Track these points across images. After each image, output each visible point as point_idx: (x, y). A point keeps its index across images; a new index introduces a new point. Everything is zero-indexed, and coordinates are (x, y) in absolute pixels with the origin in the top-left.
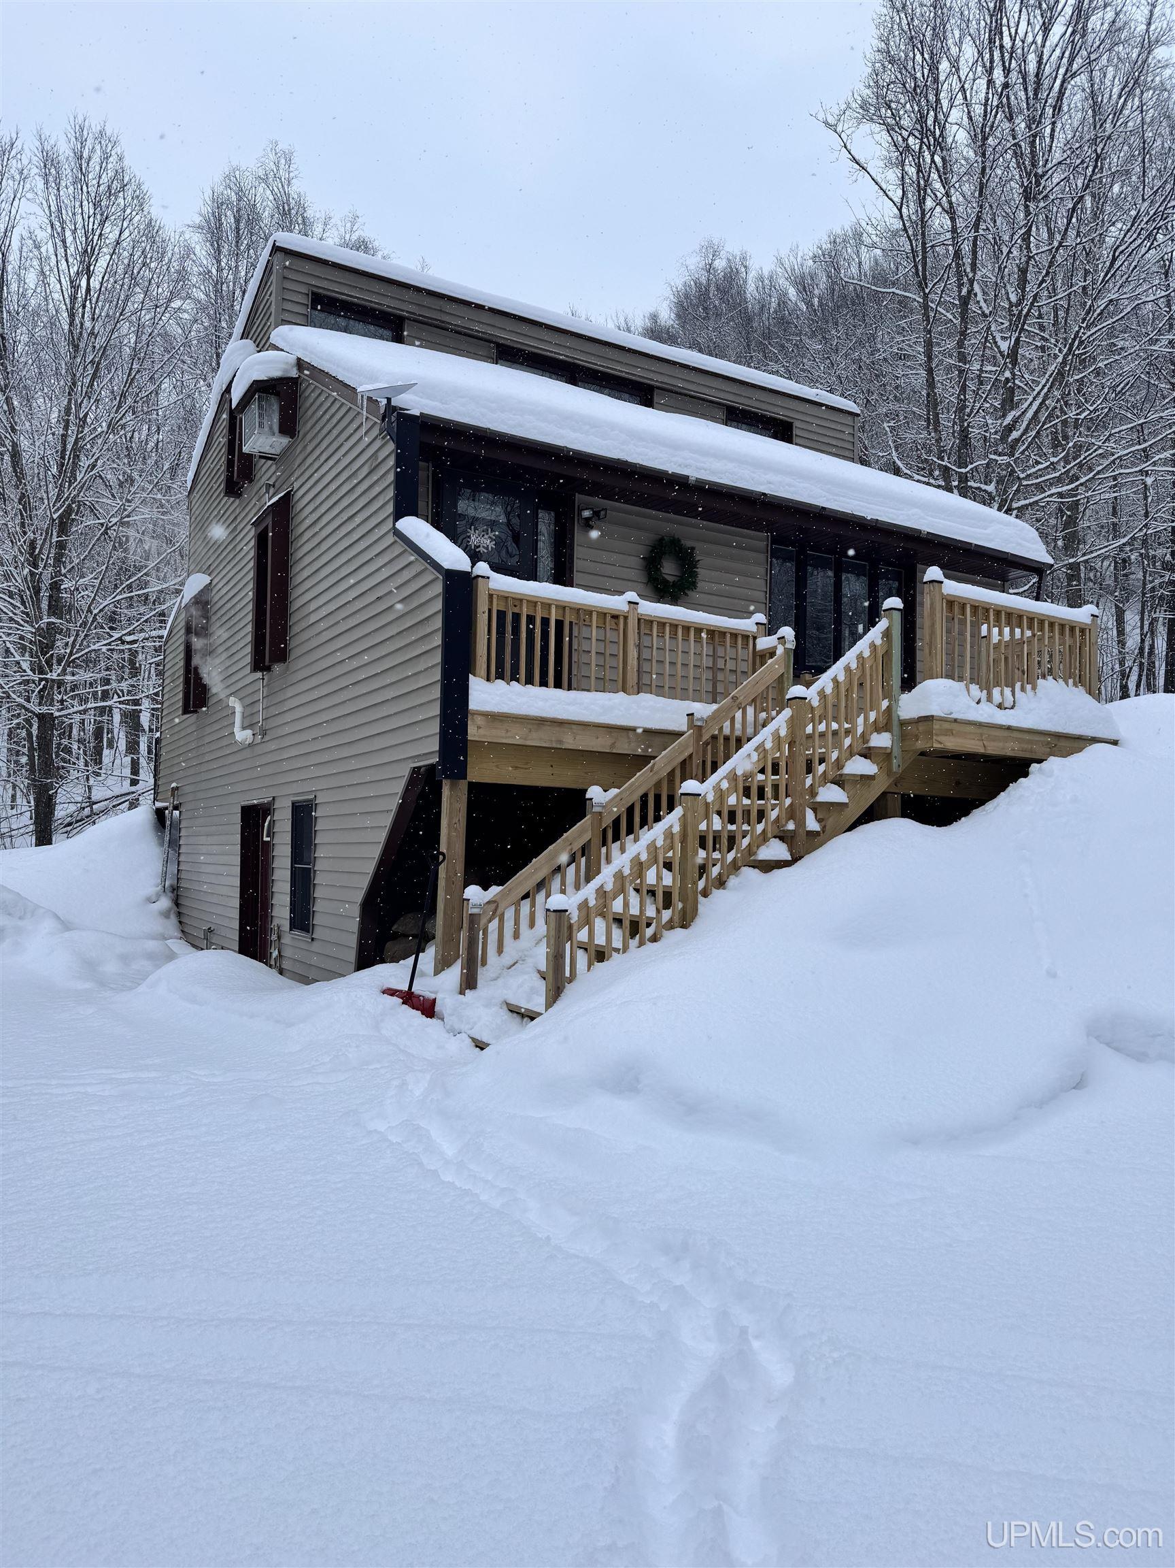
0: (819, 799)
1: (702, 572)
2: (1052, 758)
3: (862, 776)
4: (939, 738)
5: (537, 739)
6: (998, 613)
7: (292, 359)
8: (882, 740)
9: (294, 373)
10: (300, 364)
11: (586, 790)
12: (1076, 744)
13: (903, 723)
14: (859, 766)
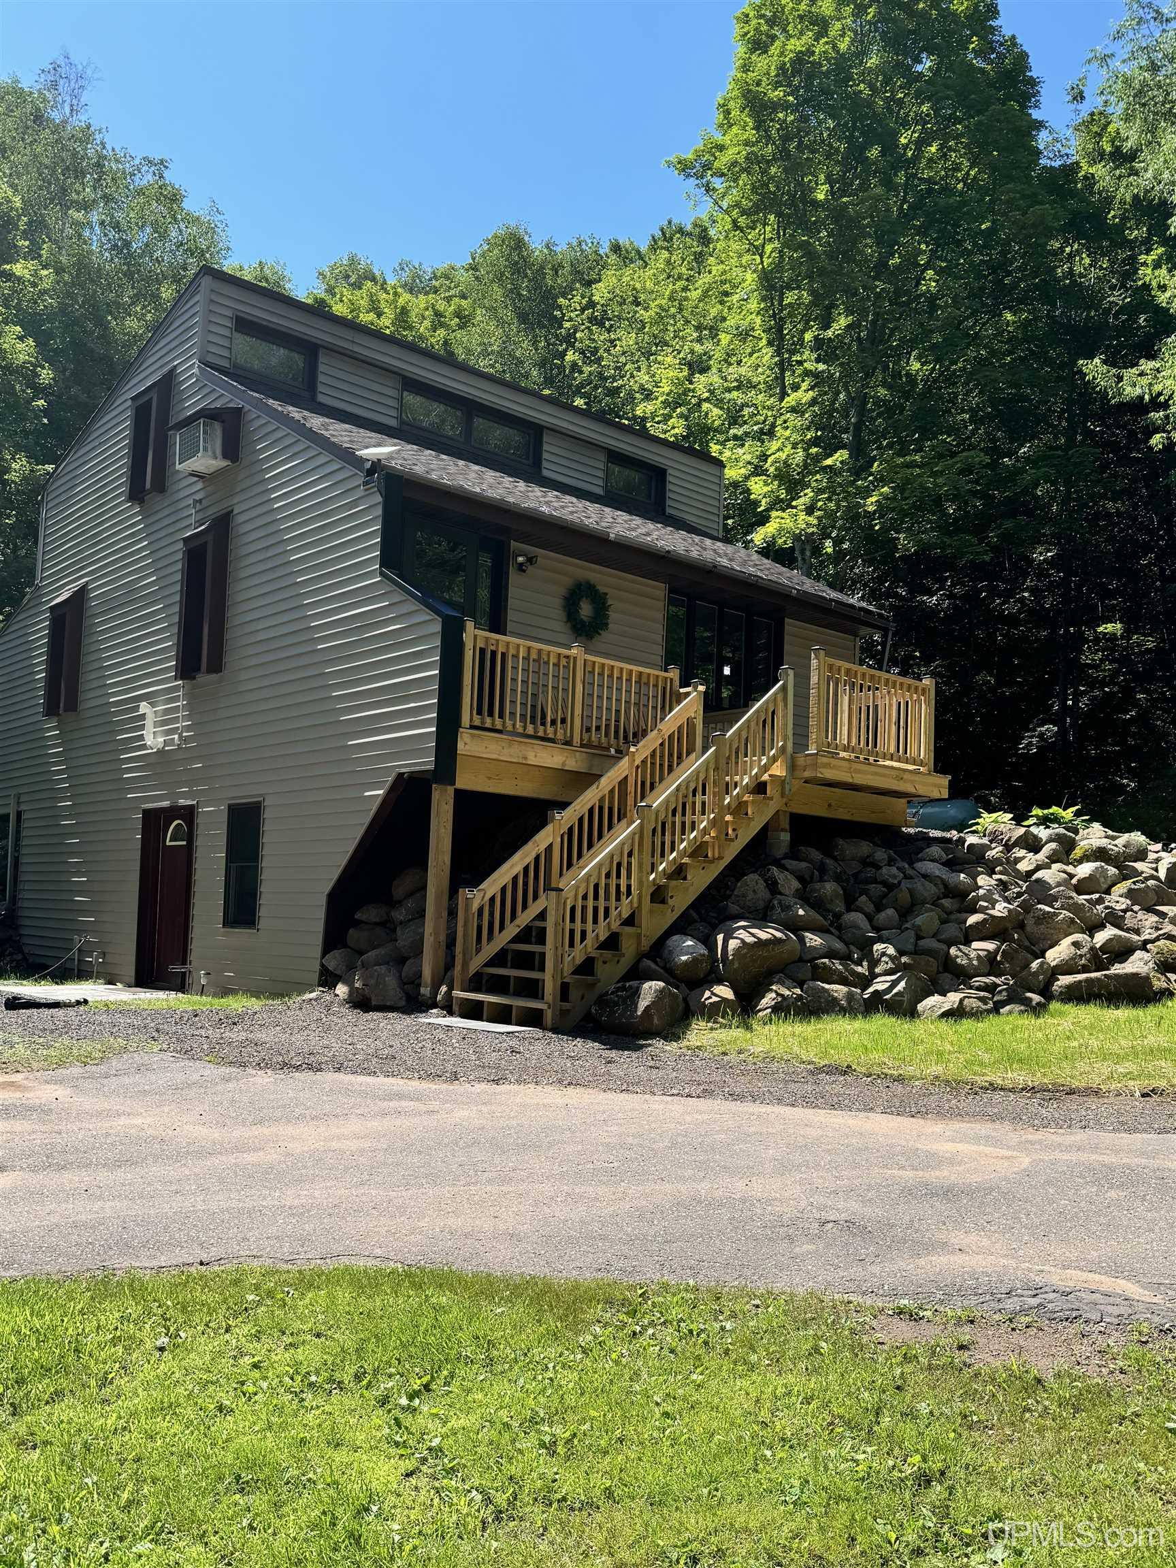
1: (613, 616)
4: (823, 770)
9: (238, 403)
12: (917, 778)
13: (794, 758)
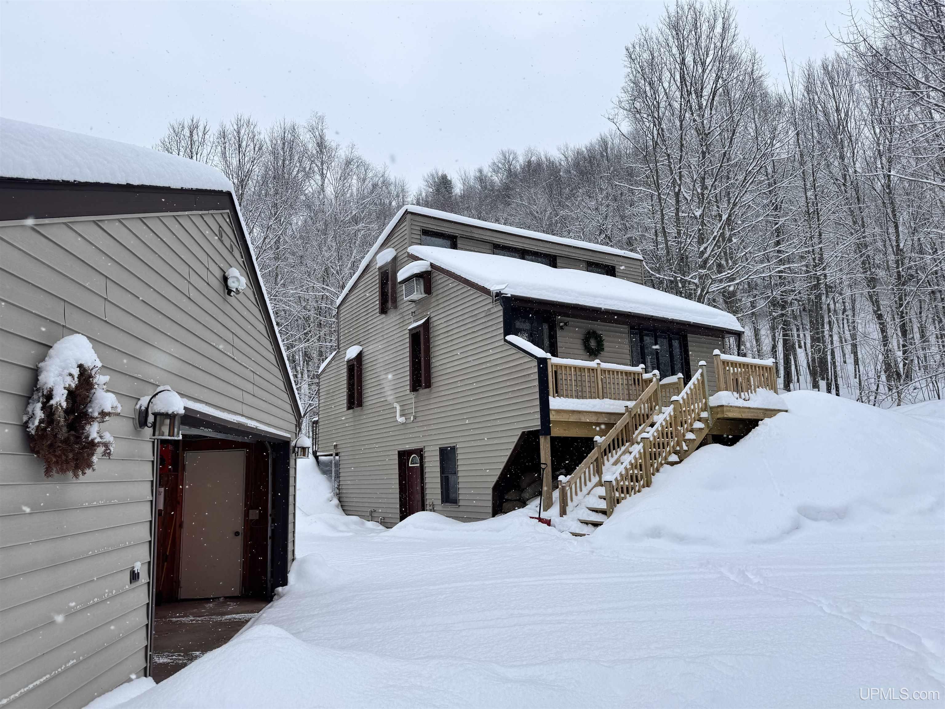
0: (686, 438)
1: (606, 344)
2: (766, 419)
3: (699, 428)
4: (727, 413)
5: (573, 418)
6: (740, 364)
7: (429, 263)
8: (704, 415)
9: (430, 269)
10: (432, 265)
11: (593, 438)
12: (773, 413)
13: (711, 408)
14: (698, 425)
